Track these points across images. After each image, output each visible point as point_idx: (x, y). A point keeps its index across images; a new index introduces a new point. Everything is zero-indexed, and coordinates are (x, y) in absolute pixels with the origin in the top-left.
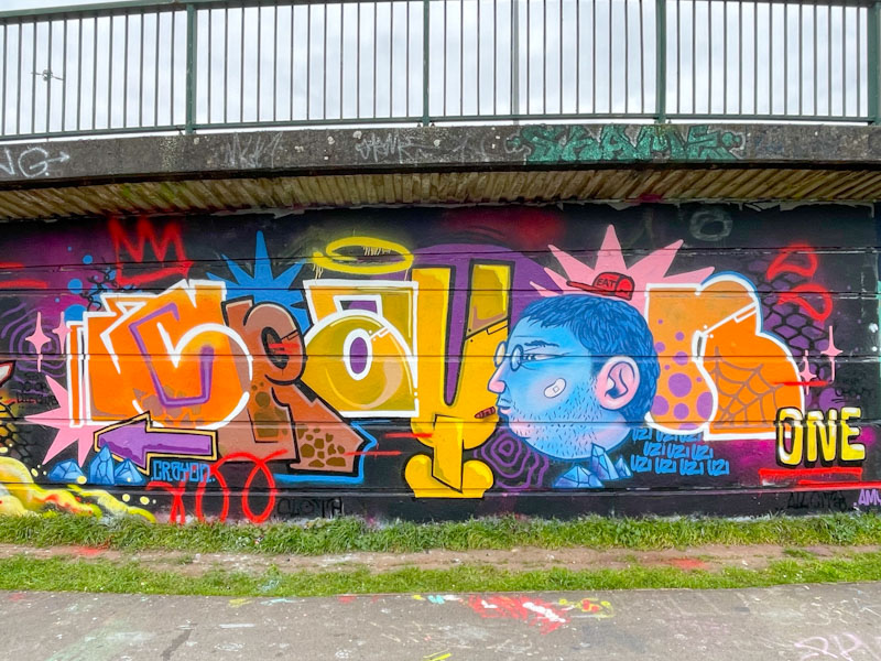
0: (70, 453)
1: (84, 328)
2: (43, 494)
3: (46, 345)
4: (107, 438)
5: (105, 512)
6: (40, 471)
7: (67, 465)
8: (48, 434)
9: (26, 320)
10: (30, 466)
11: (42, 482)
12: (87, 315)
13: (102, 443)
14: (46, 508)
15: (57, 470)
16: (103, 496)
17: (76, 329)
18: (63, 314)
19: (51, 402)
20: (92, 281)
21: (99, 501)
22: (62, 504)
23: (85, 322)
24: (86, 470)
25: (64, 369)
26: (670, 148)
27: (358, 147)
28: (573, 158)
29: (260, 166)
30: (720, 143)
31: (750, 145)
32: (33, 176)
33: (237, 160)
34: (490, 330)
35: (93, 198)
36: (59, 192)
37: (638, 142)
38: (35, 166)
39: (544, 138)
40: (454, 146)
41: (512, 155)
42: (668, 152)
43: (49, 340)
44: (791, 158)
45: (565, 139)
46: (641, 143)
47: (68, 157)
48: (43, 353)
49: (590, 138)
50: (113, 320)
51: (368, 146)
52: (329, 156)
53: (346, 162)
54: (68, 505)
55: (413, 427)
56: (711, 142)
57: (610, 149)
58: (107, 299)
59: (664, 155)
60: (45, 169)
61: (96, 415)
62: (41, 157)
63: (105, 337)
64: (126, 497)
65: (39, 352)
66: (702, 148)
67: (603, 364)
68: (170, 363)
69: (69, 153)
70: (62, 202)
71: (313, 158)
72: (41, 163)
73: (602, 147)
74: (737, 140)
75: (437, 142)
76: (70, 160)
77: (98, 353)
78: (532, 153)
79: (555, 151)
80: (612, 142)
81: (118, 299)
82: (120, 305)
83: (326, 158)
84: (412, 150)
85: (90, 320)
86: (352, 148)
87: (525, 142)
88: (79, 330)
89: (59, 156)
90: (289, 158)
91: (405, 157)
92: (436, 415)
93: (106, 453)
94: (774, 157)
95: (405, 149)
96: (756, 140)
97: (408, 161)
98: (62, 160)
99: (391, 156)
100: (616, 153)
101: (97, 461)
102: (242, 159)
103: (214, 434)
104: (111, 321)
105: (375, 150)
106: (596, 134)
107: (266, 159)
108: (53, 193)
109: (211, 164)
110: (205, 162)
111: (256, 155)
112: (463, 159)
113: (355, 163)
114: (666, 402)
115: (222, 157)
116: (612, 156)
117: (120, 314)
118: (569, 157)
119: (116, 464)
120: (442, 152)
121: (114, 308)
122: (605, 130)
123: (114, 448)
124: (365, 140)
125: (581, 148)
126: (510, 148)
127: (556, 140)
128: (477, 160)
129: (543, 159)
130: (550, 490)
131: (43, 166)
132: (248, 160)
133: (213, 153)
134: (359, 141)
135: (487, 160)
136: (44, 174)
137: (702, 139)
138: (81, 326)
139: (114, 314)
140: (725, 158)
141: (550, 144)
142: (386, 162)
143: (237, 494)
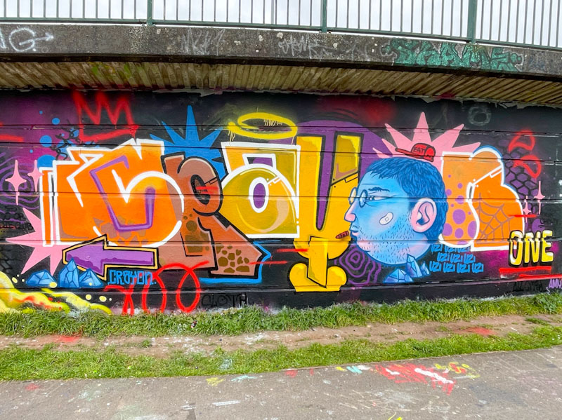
0: (43, 266)
1: (53, 173)
2: (22, 296)
3: (22, 185)
4: (73, 254)
5: (72, 307)
6: (19, 279)
7: (41, 274)
8: (25, 252)
9: (5, 166)
10: (11, 276)
11: (21, 287)
12: (55, 163)
13: (69, 258)
14: (25, 306)
15: (33, 278)
16: (70, 296)
17: (46, 174)
18: (36, 162)
19: (28, 228)
20: (59, 137)
21: (67, 300)
22: (38, 302)
23: (54, 169)
24: (56, 277)
25: (37, 204)
26: (481, 61)
27: (280, 45)
28: (423, 63)
29: (208, 54)
30: (510, 61)
31: (526, 62)
32: (22, 51)
33: (191, 48)
34: (347, 180)
35: (67, 73)
36: (40, 67)
37: (463, 56)
38: (24, 43)
39: (406, 48)
40: (347, 48)
41: (385, 58)
42: (480, 64)
43: (25, 181)
44: (548, 73)
45: (418, 49)
46: (465, 56)
47: (52, 37)
48: (20, 191)
49: (434, 50)
50: (76, 167)
51: (288, 44)
52: (260, 50)
53: (271, 55)
54: (42, 303)
55: (295, 244)
56: (505, 59)
57: (446, 59)
58: (72, 152)
59: (478, 66)
60: (33, 46)
61: (64, 237)
62: (29, 36)
63: (71, 180)
64: (89, 297)
65: (17, 190)
66: (500, 63)
67: (416, 203)
68: (122, 199)
69: (53, 34)
70: (39, 74)
71: (248, 50)
72: (29, 41)
73: (441, 57)
74: (519, 59)
75: (335, 45)
76: (54, 40)
77: (65, 191)
78: (398, 57)
79: (413, 57)
80: (448, 54)
81: (81, 152)
82: (82, 156)
83: (257, 51)
84: (318, 49)
85: (58, 166)
86: (276, 45)
87: (393, 49)
88: (49, 174)
89: (44, 36)
90: (230, 49)
91: (313, 54)
92: (311, 237)
93: (72, 265)
94: (539, 72)
95: (314, 48)
96: (530, 60)
97: (316, 57)
98: (47, 39)
99: (303, 53)
100: (449, 61)
101: (65, 271)
102: (194, 47)
103: (155, 251)
104: (75, 167)
105: (293, 47)
106: (437, 48)
107: (213, 48)
108: (34, 66)
109: (170, 50)
110: (166, 48)
111: (205, 45)
112: (352, 58)
113: (279, 56)
114: (451, 227)
115: (178, 45)
116: (447, 63)
117: (82, 163)
118: (421, 62)
119: (80, 273)
120: (338, 52)
121: (77, 158)
122: (443, 46)
123: (78, 262)
124: (285, 39)
125: (428, 57)
126: (384, 53)
127: (413, 50)
128: (362, 60)
129: (405, 62)
130: (381, 285)
131: (31, 43)
132: (199, 48)
133: (172, 42)
134: (281, 40)
135: (369, 60)
136: (32, 49)
137: (500, 56)
138: (51, 171)
139: (77, 163)
140: (512, 70)
141: (409, 52)
142: (300, 57)
143: (172, 292)
